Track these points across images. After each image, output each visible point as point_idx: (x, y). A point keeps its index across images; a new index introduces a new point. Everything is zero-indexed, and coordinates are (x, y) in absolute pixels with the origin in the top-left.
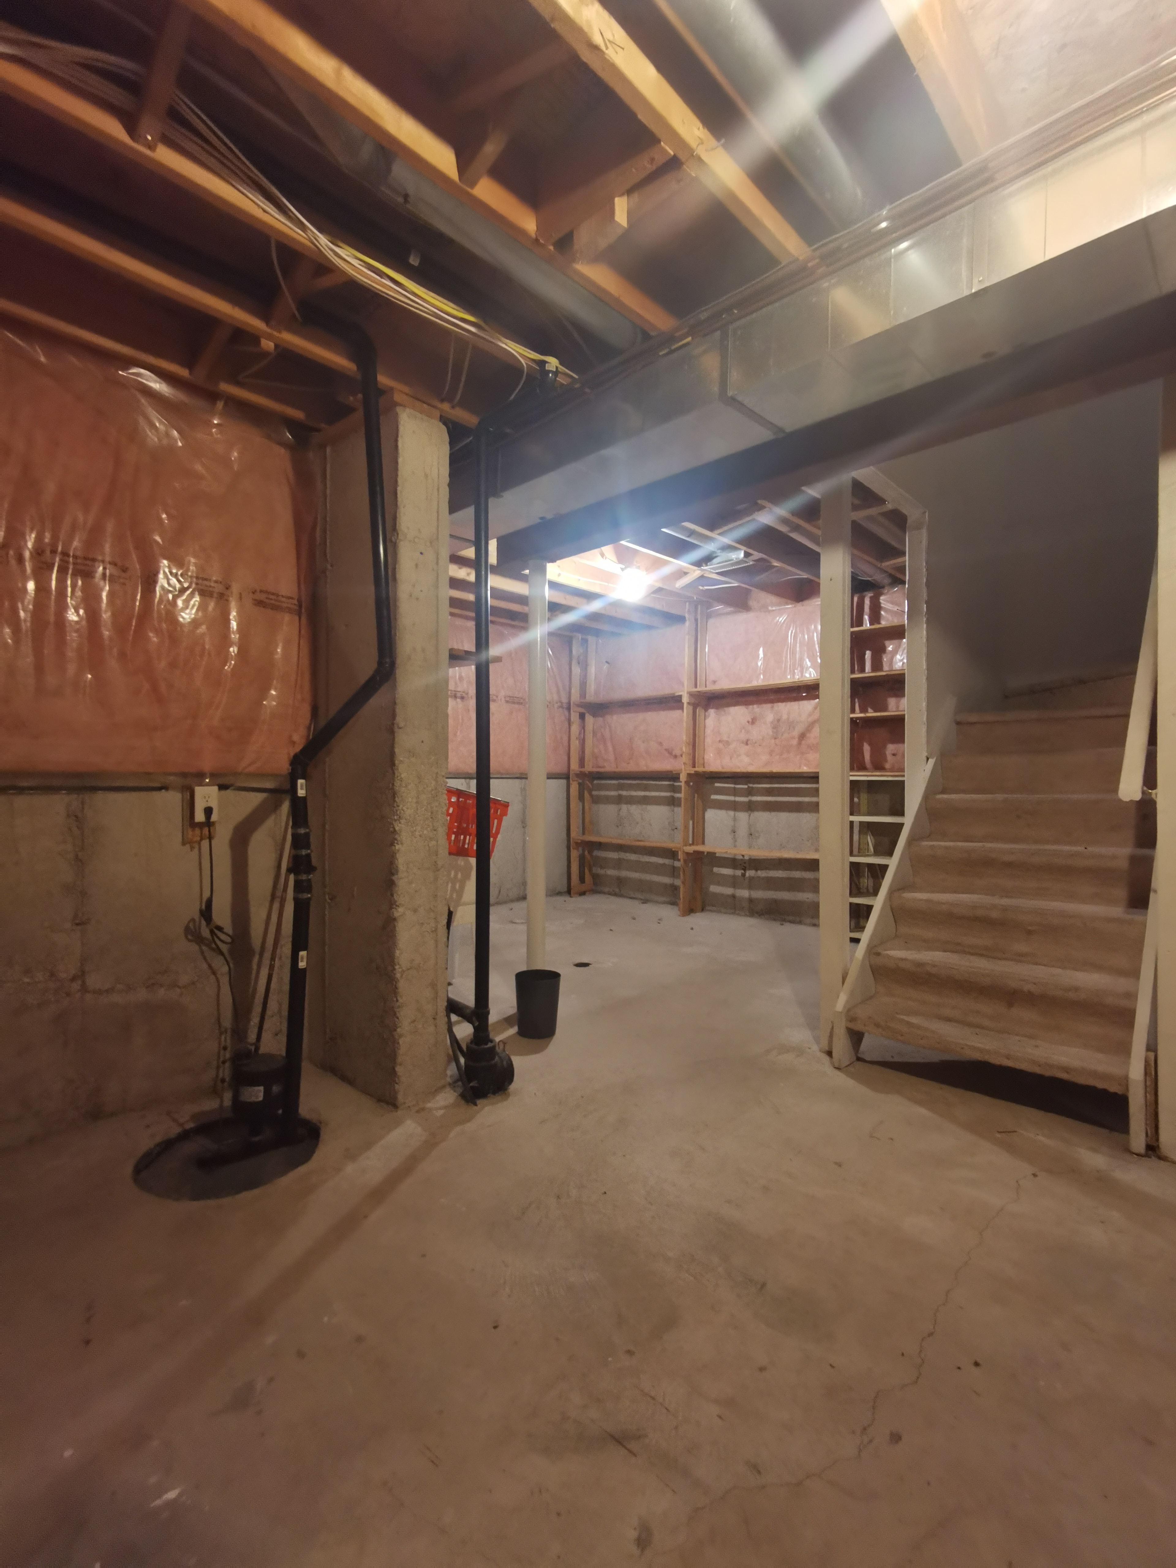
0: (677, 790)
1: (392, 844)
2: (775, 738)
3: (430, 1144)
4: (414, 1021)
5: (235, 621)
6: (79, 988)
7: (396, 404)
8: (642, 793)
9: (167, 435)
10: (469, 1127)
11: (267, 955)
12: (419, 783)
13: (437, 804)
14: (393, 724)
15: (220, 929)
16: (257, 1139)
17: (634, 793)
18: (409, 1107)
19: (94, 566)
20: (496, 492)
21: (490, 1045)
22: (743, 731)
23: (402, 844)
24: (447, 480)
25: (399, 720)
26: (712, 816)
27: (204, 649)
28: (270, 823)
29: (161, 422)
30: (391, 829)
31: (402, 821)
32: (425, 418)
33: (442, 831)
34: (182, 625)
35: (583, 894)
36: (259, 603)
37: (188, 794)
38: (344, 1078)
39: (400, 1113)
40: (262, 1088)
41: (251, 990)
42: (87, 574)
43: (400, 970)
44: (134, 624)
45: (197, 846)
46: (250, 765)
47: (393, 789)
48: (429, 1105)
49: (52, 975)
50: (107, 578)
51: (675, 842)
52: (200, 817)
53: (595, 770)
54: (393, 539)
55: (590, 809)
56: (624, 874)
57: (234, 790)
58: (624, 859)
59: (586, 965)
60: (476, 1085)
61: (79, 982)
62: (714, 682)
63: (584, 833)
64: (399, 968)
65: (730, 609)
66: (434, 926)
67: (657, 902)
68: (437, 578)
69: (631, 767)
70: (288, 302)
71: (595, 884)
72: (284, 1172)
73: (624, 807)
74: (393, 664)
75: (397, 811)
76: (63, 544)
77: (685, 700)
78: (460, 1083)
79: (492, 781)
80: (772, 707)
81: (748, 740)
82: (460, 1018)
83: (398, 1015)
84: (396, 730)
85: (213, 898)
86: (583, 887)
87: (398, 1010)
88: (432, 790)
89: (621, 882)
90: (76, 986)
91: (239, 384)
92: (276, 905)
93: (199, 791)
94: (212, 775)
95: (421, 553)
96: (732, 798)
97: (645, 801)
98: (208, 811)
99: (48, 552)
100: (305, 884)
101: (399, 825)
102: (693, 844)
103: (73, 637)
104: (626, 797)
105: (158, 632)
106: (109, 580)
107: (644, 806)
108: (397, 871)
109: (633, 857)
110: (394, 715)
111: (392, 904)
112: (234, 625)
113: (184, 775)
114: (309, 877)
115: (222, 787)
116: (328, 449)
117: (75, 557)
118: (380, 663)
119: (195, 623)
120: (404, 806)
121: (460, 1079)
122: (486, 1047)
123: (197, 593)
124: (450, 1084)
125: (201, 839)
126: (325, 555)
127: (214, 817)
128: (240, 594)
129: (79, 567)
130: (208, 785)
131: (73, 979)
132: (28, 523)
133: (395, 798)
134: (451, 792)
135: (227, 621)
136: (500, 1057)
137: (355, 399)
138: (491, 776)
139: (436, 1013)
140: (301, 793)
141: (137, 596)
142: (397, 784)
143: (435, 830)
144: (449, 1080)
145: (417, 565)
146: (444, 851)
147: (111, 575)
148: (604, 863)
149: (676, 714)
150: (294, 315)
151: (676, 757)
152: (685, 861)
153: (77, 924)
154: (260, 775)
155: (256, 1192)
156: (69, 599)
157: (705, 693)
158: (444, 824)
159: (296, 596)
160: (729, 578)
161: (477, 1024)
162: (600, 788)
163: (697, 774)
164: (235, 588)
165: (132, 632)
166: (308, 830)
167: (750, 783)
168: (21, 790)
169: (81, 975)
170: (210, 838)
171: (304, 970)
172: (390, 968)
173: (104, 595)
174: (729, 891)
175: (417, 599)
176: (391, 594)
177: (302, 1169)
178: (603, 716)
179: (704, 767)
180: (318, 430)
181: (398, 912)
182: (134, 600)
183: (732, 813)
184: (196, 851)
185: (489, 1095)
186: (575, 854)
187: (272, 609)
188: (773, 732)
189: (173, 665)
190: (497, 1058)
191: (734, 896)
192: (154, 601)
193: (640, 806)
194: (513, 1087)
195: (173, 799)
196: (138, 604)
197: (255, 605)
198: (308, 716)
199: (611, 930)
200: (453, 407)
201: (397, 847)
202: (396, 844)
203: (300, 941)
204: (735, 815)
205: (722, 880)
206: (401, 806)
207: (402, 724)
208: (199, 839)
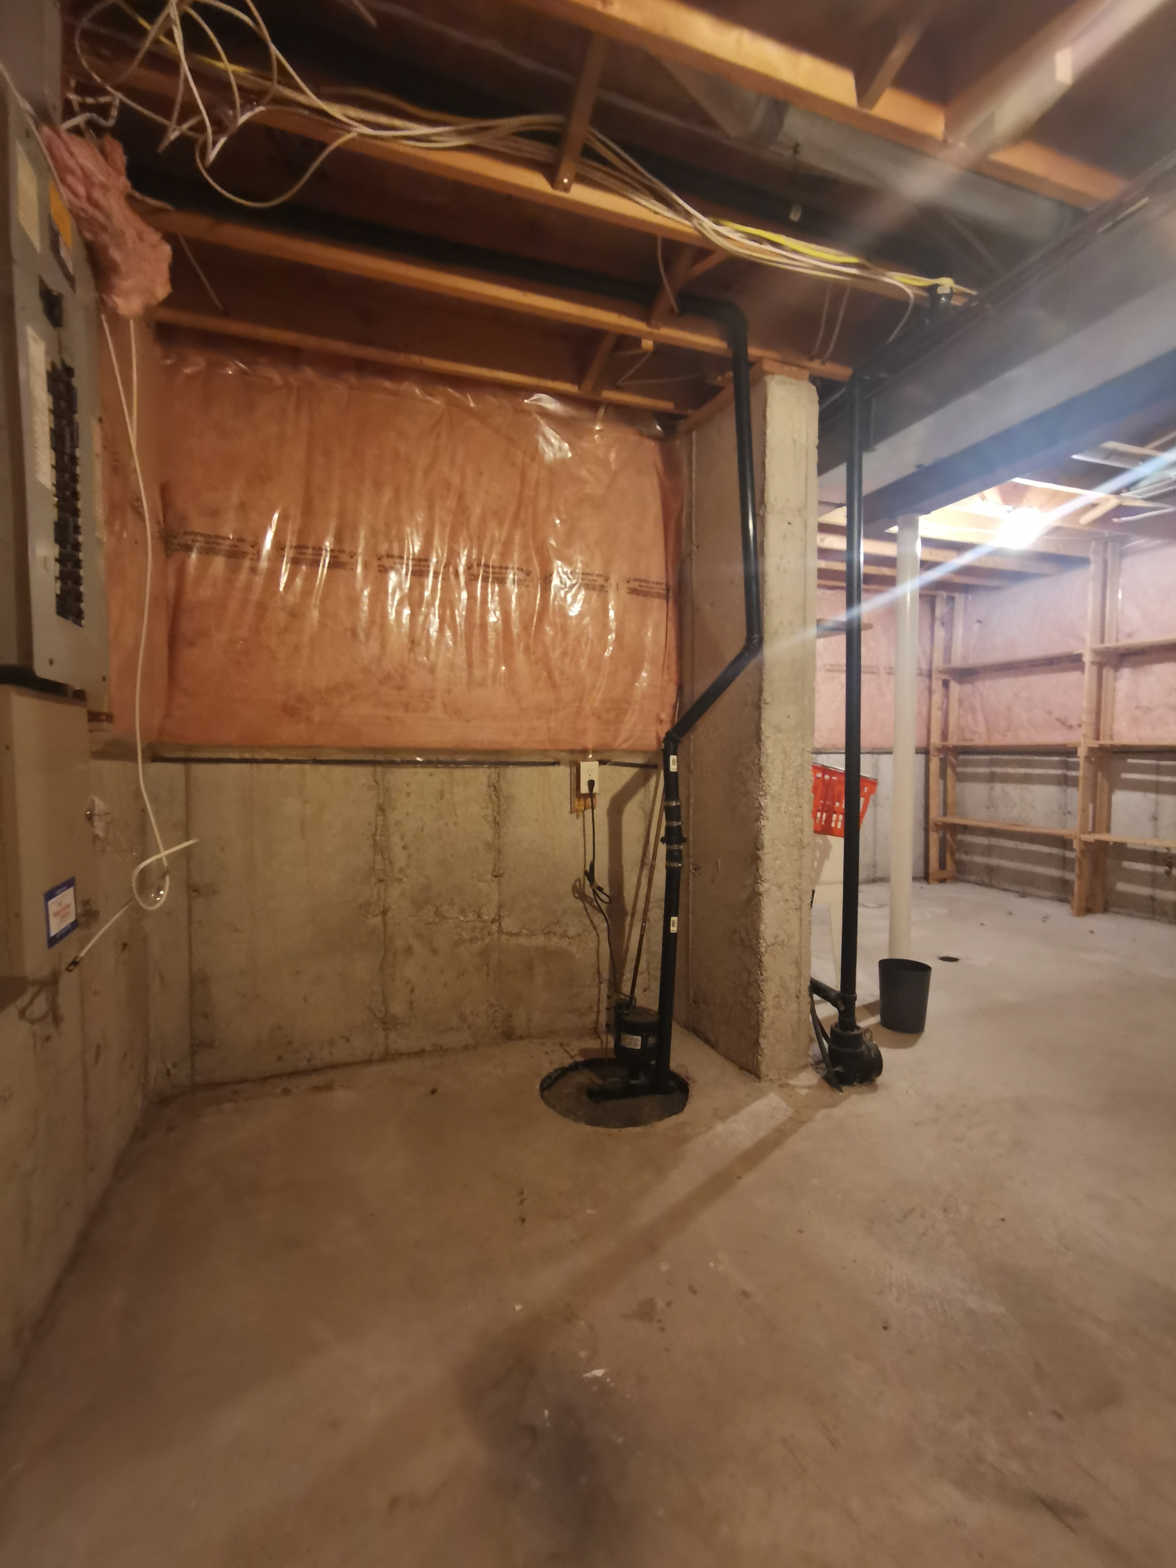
0: (1076, 766)
1: (758, 820)
3: (796, 1122)
4: (778, 996)
5: (613, 610)
6: (497, 929)
7: (765, 373)
8: (1023, 771)
9: (560, 449)
10: (838, 1112)
11: (639, 916)
12: (786, 758)
13: (802, 780)
14: (760, 700)
15: (600, 889)
16: (634, 1082)
17: (1011, 770)
18: (772, 1080)
19: (506, 573)
20: (867, 445)
21: (856, 1032)
23: (768, 819)
24: (816, 442)
25: (766, 695)
26: (1120, 798)
27: (588, 638)
28: (639, 796)
29: (555, 438)
30: (757, 805)
31: (768, 797)
32: (794, 381)
33: (808, 808)
34: (571, 618)
35: (943, 881)
36: (633, 591)
37: (575, 768)
38: (707, 1041)
39: (764, 1084)
40: (639, 1038)
41: (624, 946)
42: (501, 581)
43: (764, 944)
44: (535, 620)
45: (581, 814)
46: (624, 742)
47: (759, 764)
48: (791, 1082)
49: (479, 916)
50: (516, 583)
51: (1071, 828)
52: (584, 789)
53: (960, 743)
54: (761, 513)
55: (954, 787)
56: (994, 862)
57: (611, 765)
58: (996, 846)
59: (954, 960)
60: (842, 1071)
61: (497, 924)
62: (1130, 635)
63: (945, 814)
64: (764, 942)
65: (1159, 542)
66: (798, 903)
67: (1040, 897)
68: (805, 546)
69: (1009, 740)
70: (669, 297)
71: (959, 871)
72: (661, 1118)
73: (998, 787)
74: (761, 641)
75: (763, 786)
76: (485, 556)
77: (1087, 658)
78: (823, 1065)
79: (862, 757)
82: (823, 999)
83: (762, 988)
84: (763, 706)
85: (595, 862)
86: (943, 874)
87: (763, 983)
88: (798, 766)
89: (990, 870)
90: (495, 927)
91: (618, 388)
92: (646, 871)
93: (584, 765)
94: (594, 752)
95: (789, 523)
96: (1152, 777)
97: (1026, 779)
98: (591, 784)
99: (475, 565)
100: (676, 854)
101: (765, 801)
102: (1094, 831)
103: (491, 635)
104: (1002, 774)
105: (553, 625)
106: (517, 584)
107: (1024, 786)
108: (763, 847)
109: (1009, 844)
110: (760, 691)
111: (757, 878)
112: (612, 614)
113: (572, 751)
114: (680, 848)
115: (602, 762)
116: (694, 434)
117: (493, 567)
118: (749, 640)
119: (581, 615)
120: (769, 782)
121: (824, 1060)
122: (852, 1033)
123: (582, 588)
124: (812, 1065)
125: (585, 808)
126: (691, 537)
127: (595, 790)
128: (617, 584)
129: (497, 575)
130: (590, 760)
131: (493, 921)
132: (462, 544)
133: (760, 773)
134: (817, 768)
135: (607, 611)
136: (867, 1047)
137: (725, 379)
138: (862, 751)
139: (800, 991)
140: (673, 768)
141: (537, 595)
142: (763, 759)
143: (801, 807)
144: (810, 1060)
145: (784, 537)
146: (809, 829)
147: (519, 580)
148: (968, 849)
149: (1071, 677)
150: (672, 309)
151: (1071, 727)
152: (1083, 852)
153: (495, 876)
154: (633, 752)
155: (639, 1129)
156: (489, 604)
157: (1116, 649)
158: (810, 801)
159: (664, 581)
160: (1160, 502)
161: (842, 1008)
162: (966, 764)
163: (1102, 748)
164: (613, 581)
165: (534, 628)
166: (679, 803)
168: (458, 765)
169: (498, 919)
170: (593, 808)
171: (675, 934)
172: (754, 941)
173: (514, 597)
174: (1145, 891)
175: (785, 571)
176: (760, 569)
177: (675, 1119)
178: (972, 682)
179: (1112, 740)
180: (684, 417)
181: (763, 887)
182: (535, 599)
183: (1152, 796)
184: (581, 819)
185: (854, 1083)
186: (934, 837)
187: (643, 596)
189: (564, 654)
190: (864, 1047)
191: (1152, 898)
192: (550, 598)
193: (1019, 786)
194: (880, 1080)
195: (563, 773)
196: (538, 602)
197: (629, 593)
198: (674, 695)
199: (982, 924)
200: (823, 363)
201: (763, 822)
202: (761, 820)
203: (671, 907)
204: (1157, 799)
205: (1133, 877)
206: (767, 782)
207: (769, 700)
208: (583, 808)
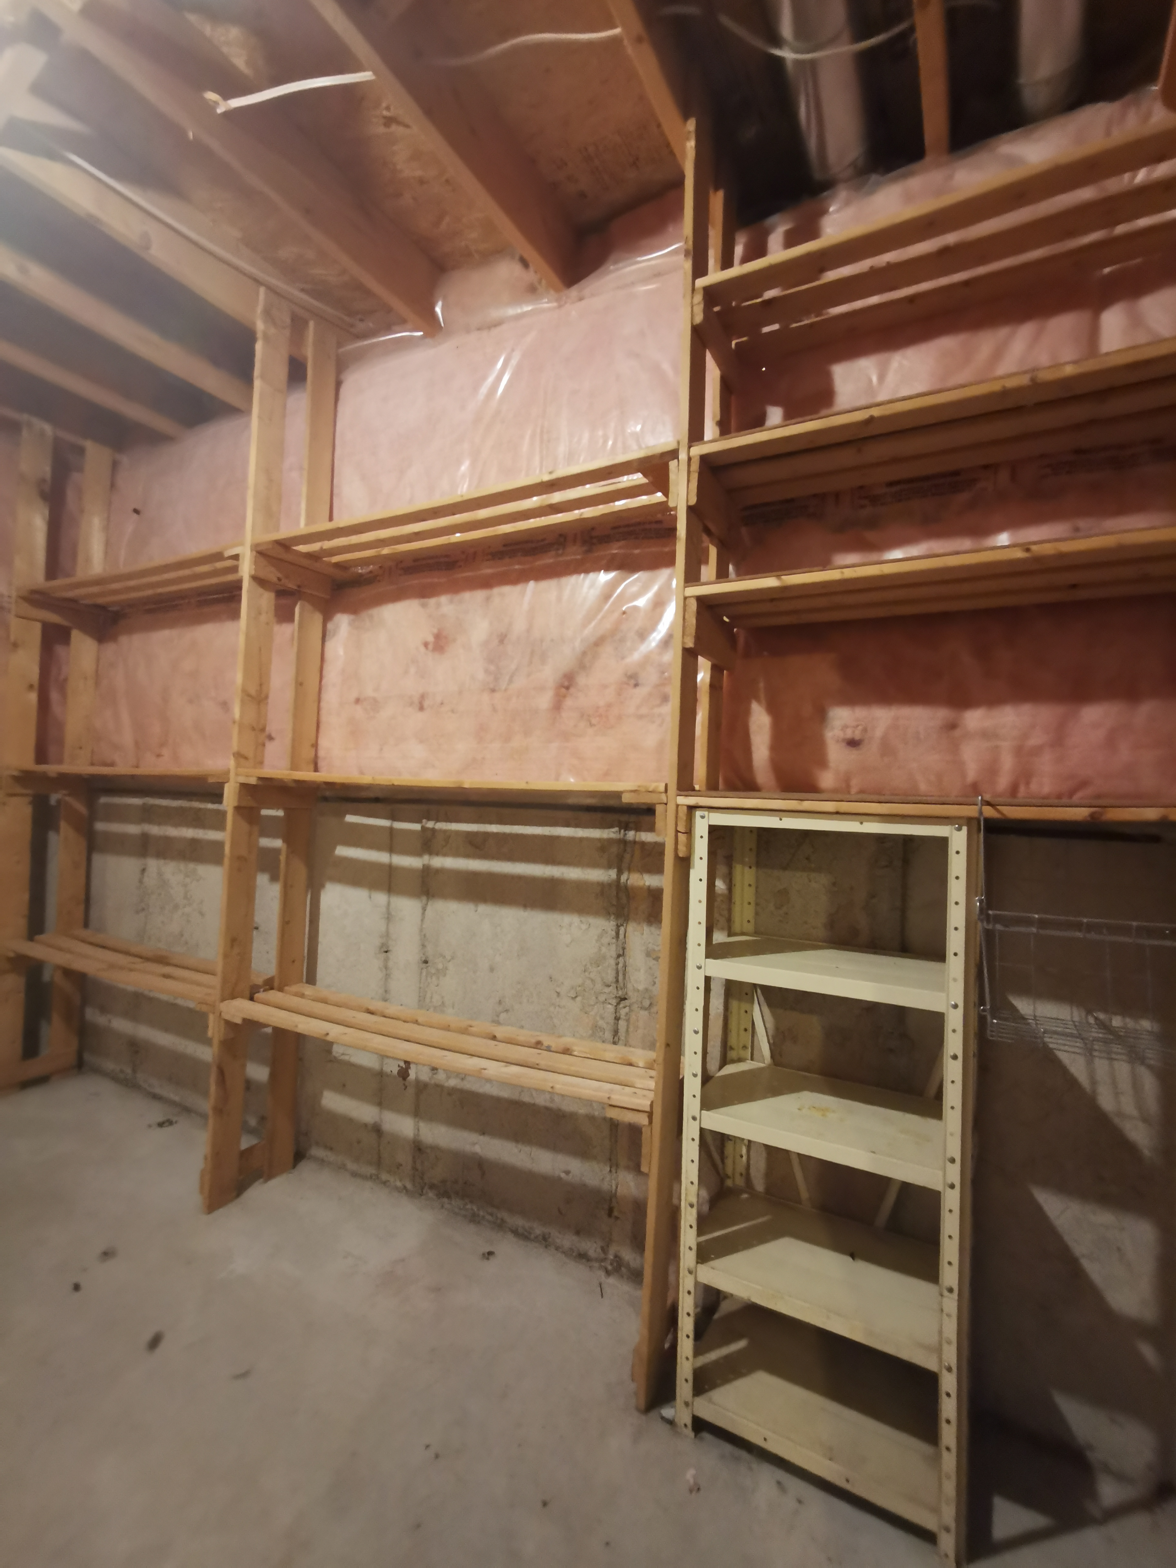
2: (493, 691)
22: (412, 670)
53: (95, 770)
56: (146, 1033)
71: (86, 1049)
73: (153, 864)
77: (246, 567)
80: (488, 599)
81: (423, 697)
89: (135, 1051)
96: (383, 857)
104: (157, 839)
148: (108, 1000)
152: (225, 1044)
162: (110, 814)
167: (429, 819)
174: (367, 1113)
178: (114, 637)
179: (316, 770)
183: (381, 898)
188: (487, 671)
191: (377, 1130)
193: (182, 866)
204: (389, 904)
205: (351, 1081)
